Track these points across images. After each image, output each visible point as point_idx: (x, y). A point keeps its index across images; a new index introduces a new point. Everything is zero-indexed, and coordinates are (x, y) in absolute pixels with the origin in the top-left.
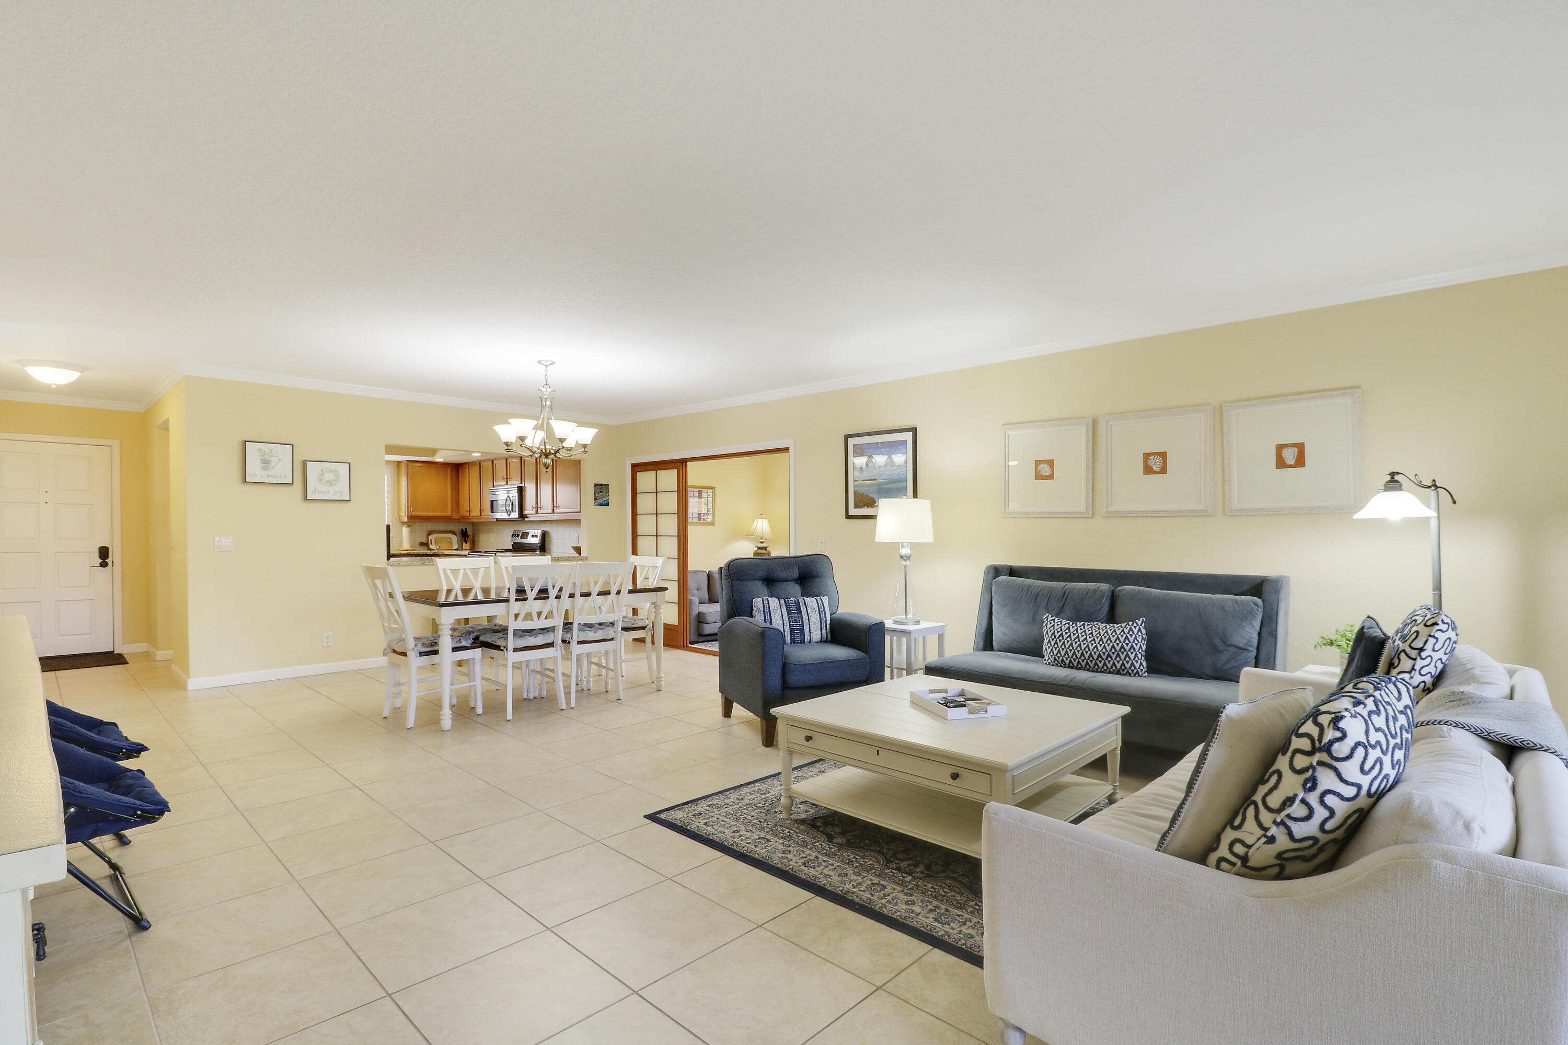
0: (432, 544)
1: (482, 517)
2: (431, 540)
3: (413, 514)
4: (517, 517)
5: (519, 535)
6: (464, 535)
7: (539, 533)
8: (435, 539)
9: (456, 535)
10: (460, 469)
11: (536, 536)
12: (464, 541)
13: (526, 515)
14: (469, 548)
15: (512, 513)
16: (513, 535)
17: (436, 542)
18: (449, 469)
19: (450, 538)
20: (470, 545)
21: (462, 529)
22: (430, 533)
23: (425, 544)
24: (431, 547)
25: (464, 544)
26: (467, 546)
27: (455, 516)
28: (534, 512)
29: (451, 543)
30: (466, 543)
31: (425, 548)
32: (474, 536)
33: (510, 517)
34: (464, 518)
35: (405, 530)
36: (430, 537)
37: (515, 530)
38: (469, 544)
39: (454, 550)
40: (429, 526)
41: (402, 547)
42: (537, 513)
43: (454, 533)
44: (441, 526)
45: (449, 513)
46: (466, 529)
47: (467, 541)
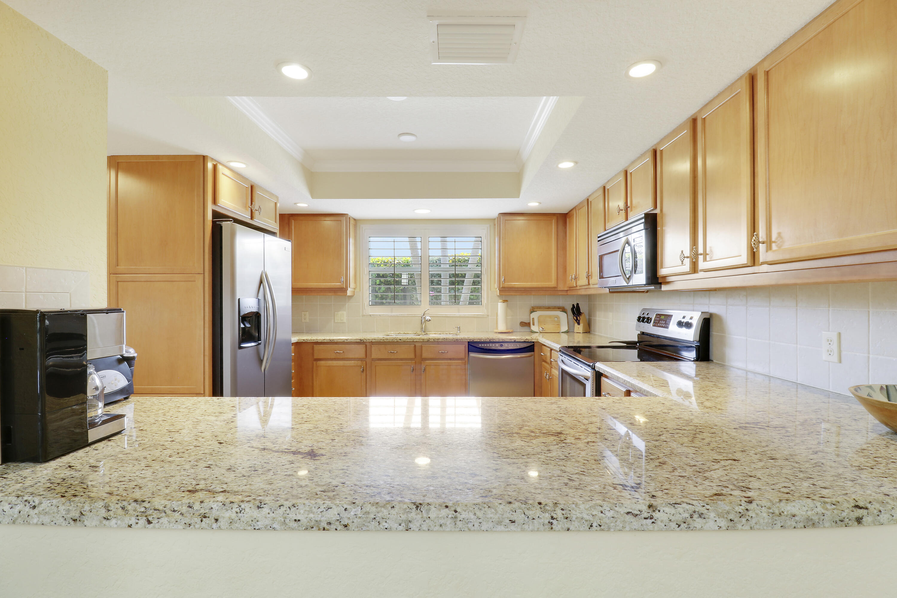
0: (534, 325)
1: (591, 286)
2: (533, 319)
3: (507, 284)
4: (644, 282)
5: (651, 319)
6: (576, 311)
7: (696, 319)
8: (539, 317)
9: (566, 312)
10: (568, 219)
11: (688, 325)
12: (576, 321)
13: (664, 277)
14: (581, 331)
15: (635, 276)
16: (639, 318)
17: (539, 322)
18: (554, 222)
19: (557, 317)
20: (584, 326)
21: (573, 305)
22: (533, 310)
23: (526, 325)
24: (533, 328)
25: (576, 324)
26: (579, 328)
27: (561, 287)
28: (687, 267)
29: (559, 324)
30: (579, 324)
31: (526, 329)
32: (590, 315)
33: (631, 284)
34: (571, 289)
35: (501, 306)
36: (534, 315)
37: (644, 309)
38: (581, 325)
39: (562, 332)
40: (533, 301)
41: (497, 328)
42: (694, 269)
43: (564, 310)
44: (547, 301)
45: (553, 284)
46: (578, 304)
47: (579, 321)
